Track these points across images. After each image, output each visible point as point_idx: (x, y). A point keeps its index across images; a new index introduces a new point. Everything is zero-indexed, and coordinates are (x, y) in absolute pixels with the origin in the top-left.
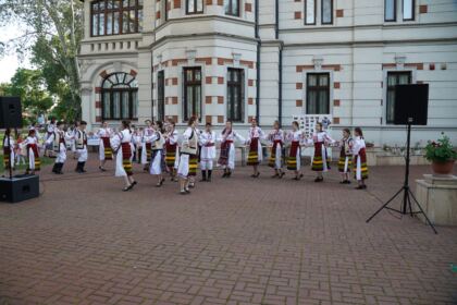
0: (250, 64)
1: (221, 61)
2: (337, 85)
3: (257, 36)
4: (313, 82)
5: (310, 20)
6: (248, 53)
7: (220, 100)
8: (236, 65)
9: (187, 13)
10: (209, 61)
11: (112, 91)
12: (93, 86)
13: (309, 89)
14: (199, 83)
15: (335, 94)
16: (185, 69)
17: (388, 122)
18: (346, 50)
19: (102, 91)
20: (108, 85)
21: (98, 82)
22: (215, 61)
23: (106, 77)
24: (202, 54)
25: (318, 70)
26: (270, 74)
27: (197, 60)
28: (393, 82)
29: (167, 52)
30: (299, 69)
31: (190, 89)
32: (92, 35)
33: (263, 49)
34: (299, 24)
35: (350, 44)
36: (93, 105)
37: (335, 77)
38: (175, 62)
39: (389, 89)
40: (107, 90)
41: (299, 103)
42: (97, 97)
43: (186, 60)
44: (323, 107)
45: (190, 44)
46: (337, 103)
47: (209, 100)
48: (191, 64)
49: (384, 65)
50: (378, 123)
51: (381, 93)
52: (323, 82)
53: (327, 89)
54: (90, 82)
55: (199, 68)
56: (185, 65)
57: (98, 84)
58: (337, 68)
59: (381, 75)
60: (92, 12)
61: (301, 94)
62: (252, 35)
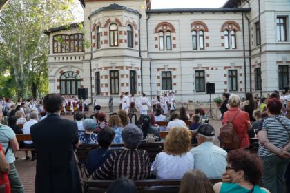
0: (138, 68)
1: (127, 68)
2: (175, 77)
3: (140, 56)
4: (164, 76)
5: (162, 48)
6: (137, 63)
7: (127, 84)
8: (133, 69)
9: (110, 46)
10: (122, 68)
11: (66, 81)
12: (56, 78)
13: (163, 78)
14: (118, 78)
15: (174, 81)
16: (111, 71)
17: (197, 92)
18: (178, 62)
19: (60, 80)
20: (63, 78)
21: (58, 76)
22: (125, 68)
23: (62, 73)
24: (118, 65)
25: (167, 70)
26: (146, 72)
27: (116, 67)
28: (197, 75)
29: (101, 63)
30: (158, 70)
31: (113, 80)
32: (54, 53)
33: (143, 62)
34: (157, 50)
35: (180, 59)
36: (56, 87)
37: (174, 73)
38: (106, 68)
39: (196, 78)
40: (63, 80)
41: (159, 85)
42: (58, 84)
43: (111, 67)
44: (169, 86)
45: (113, 60)
46: (175, 84)
47: (123, 85)
48: (114, 69)
49: (194, 68)
50: (192, 92)
51: (193, 80)
52: (168, 76)
53: (170, 78)
54: (54, 76)
55: (118, 71)
56: (111, 69)
57: (59, 77)
58: (174, 69)
59: (193, 72)
60: (54, 41)
61: (159, 81)
62: (138, 56)
